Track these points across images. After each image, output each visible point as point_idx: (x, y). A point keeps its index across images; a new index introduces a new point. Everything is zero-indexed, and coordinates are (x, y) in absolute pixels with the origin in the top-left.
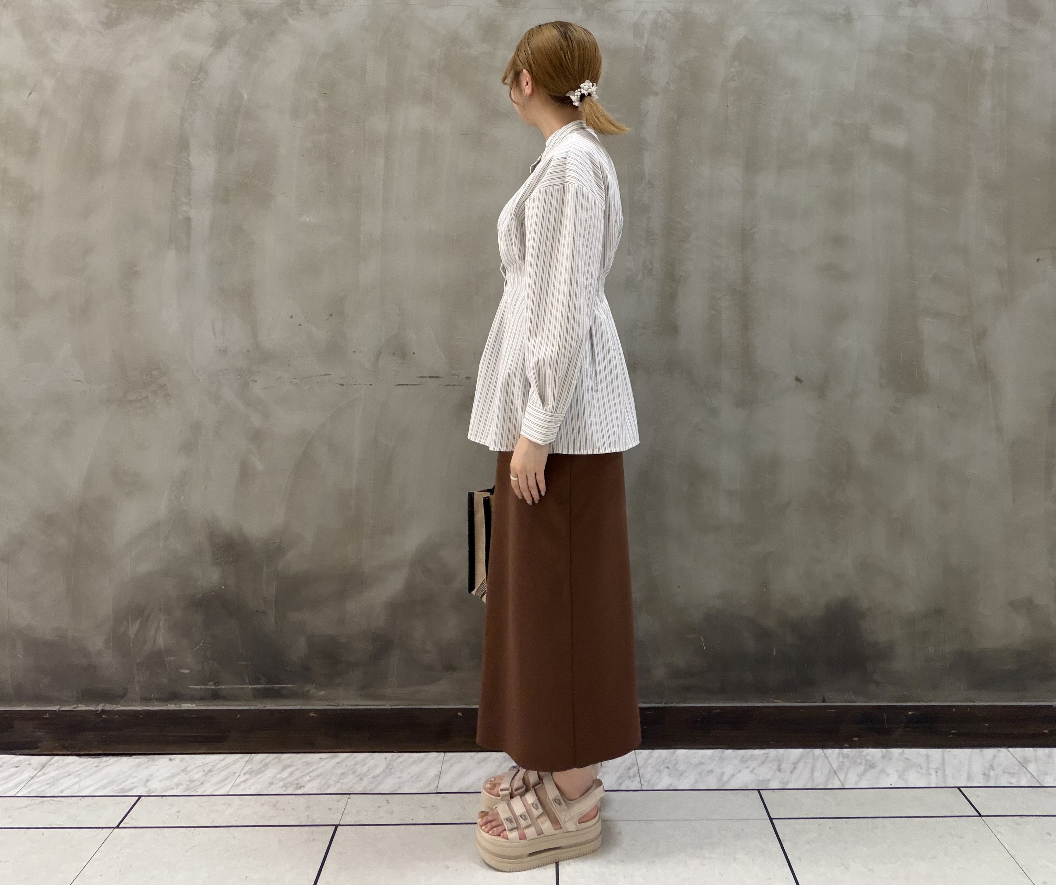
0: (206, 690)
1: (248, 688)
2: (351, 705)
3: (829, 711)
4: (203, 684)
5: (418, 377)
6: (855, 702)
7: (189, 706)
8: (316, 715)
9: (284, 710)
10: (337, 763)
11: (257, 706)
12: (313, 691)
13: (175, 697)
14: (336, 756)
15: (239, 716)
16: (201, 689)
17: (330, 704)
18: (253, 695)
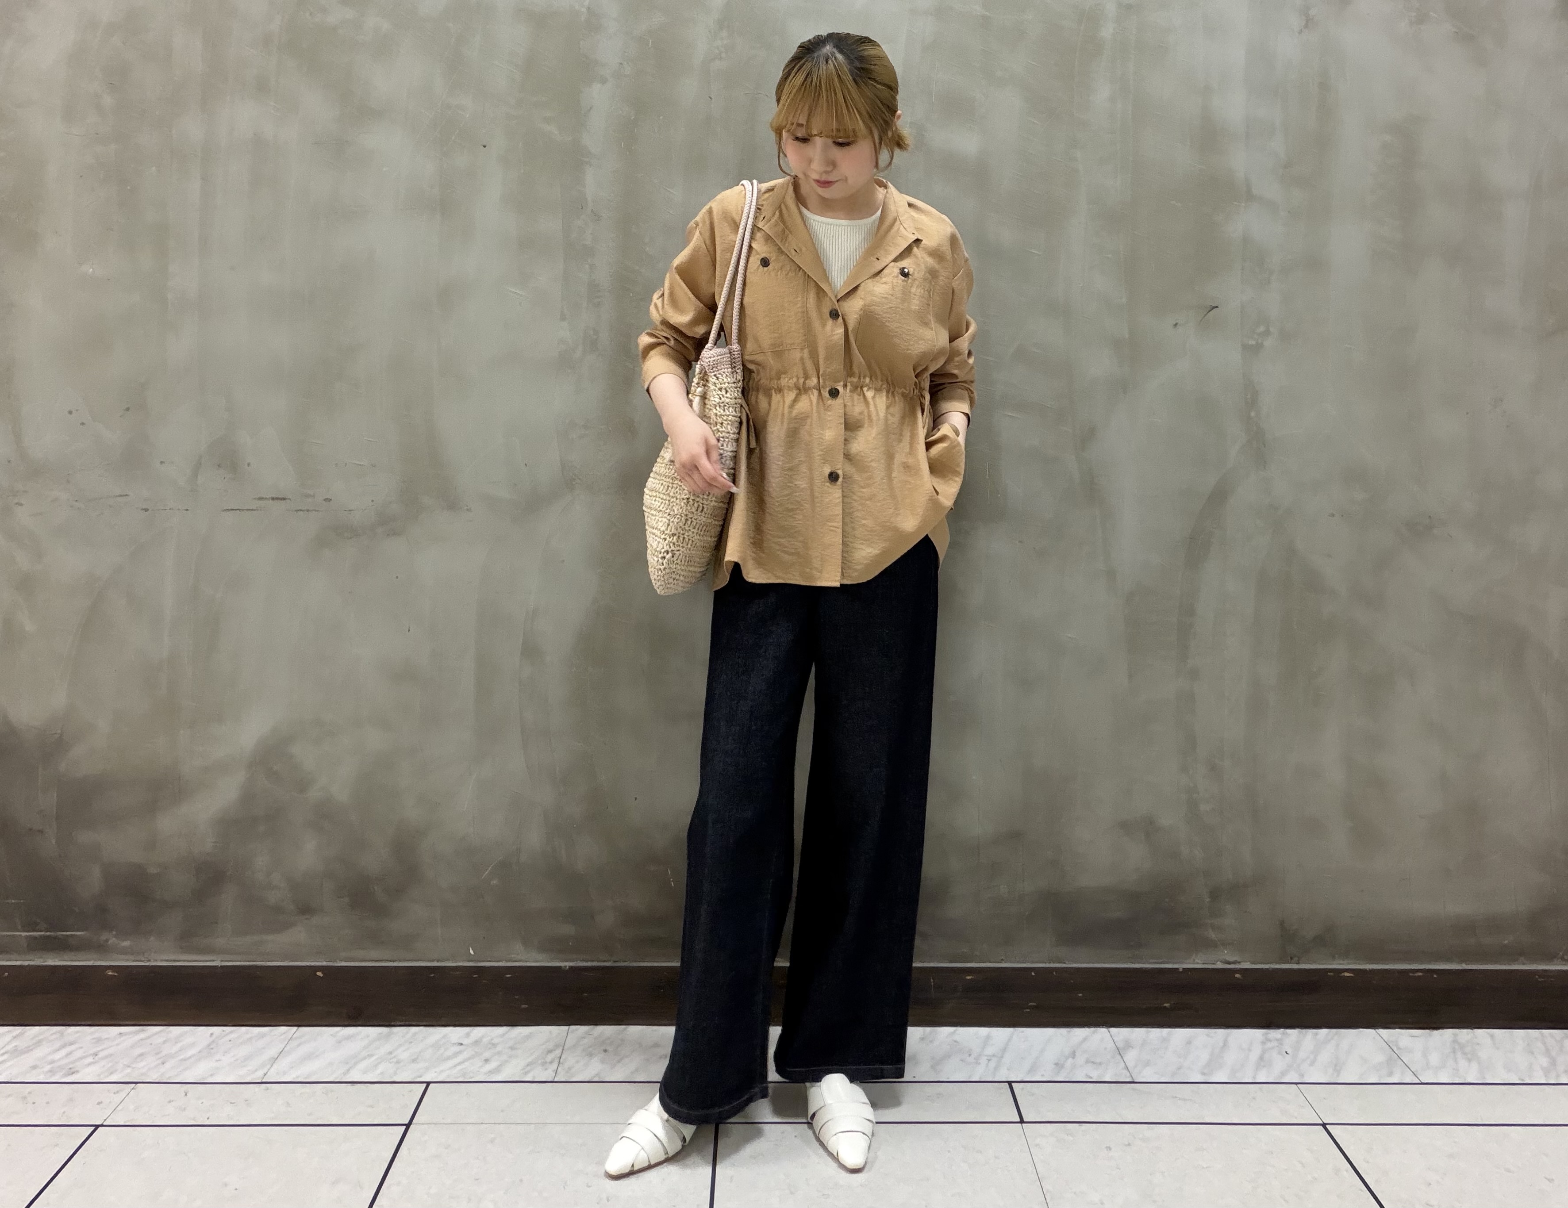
1: (20, 935)
2: (167, 961)
5: (255, 499)
8: (116, 974)
9: (70, 966)
10: (141, 1039)
11: (33, 961)
12: (113, 941)
14: (144, 1031)
15: (7, 974)
17: (138, 958)
18: (28, 946)
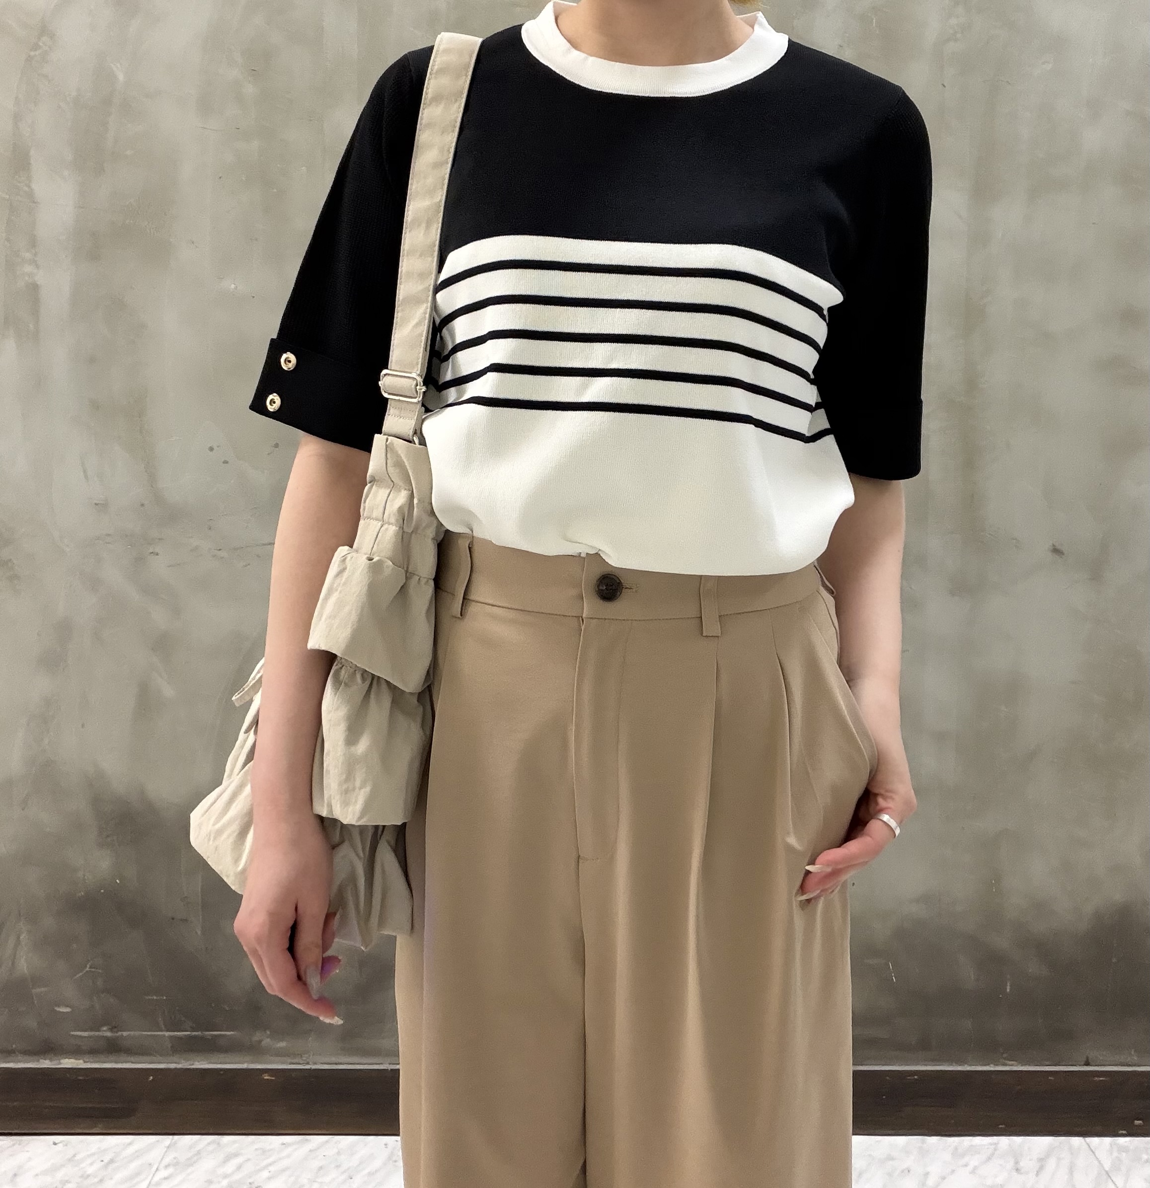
0: (98, 1037)
1: (164, 1036)
2: (328, 1064)
3: (1096, 1079)
4: (92, 1030)
6: (1139, 1066)
7: (71, 1063)
8: (273, 1078)
9: (221, 1070)
10: (311, 1151)
11: (179, 1063)
12: (267, 1042)
13: (49, 1049)
14: (306, 1141)
15: (151, 1078)
16: (90, 1037)
17: (295, 1061)
18: (171, 1047)
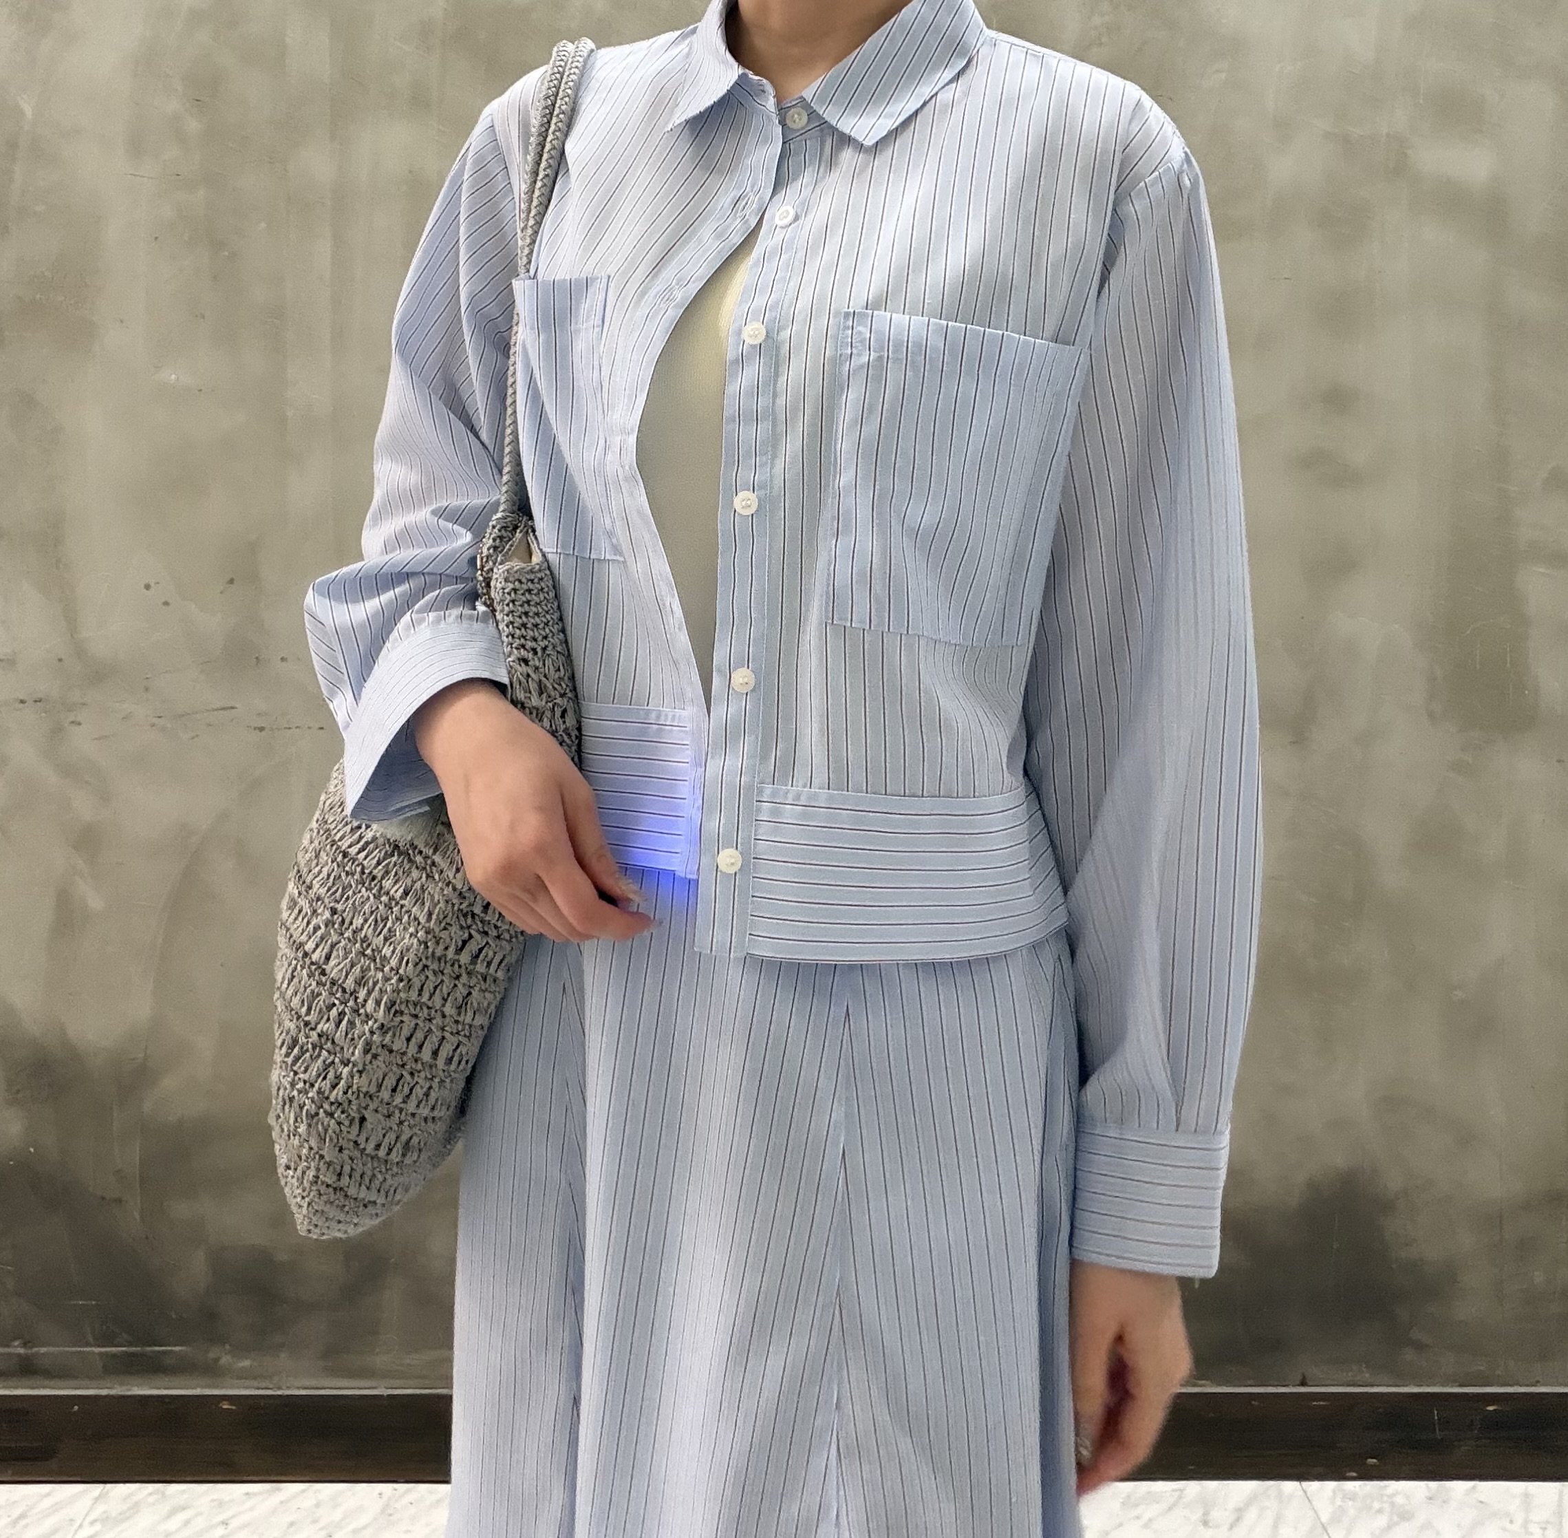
0: (9, 1354)
1: (93, 1353)
2: (306, 1388)
3: (1315, 1403)
4: (2, 1345)
6: (1372, 1386)
8: (234, 1408)
9: (167, 1396)
10: (282, 1502)
11: (112, 1388)
12: (225, 1360)
14: (279, 1489)
15: (76, 1408)
17: (264, 1385)
18: (104, 1367)
